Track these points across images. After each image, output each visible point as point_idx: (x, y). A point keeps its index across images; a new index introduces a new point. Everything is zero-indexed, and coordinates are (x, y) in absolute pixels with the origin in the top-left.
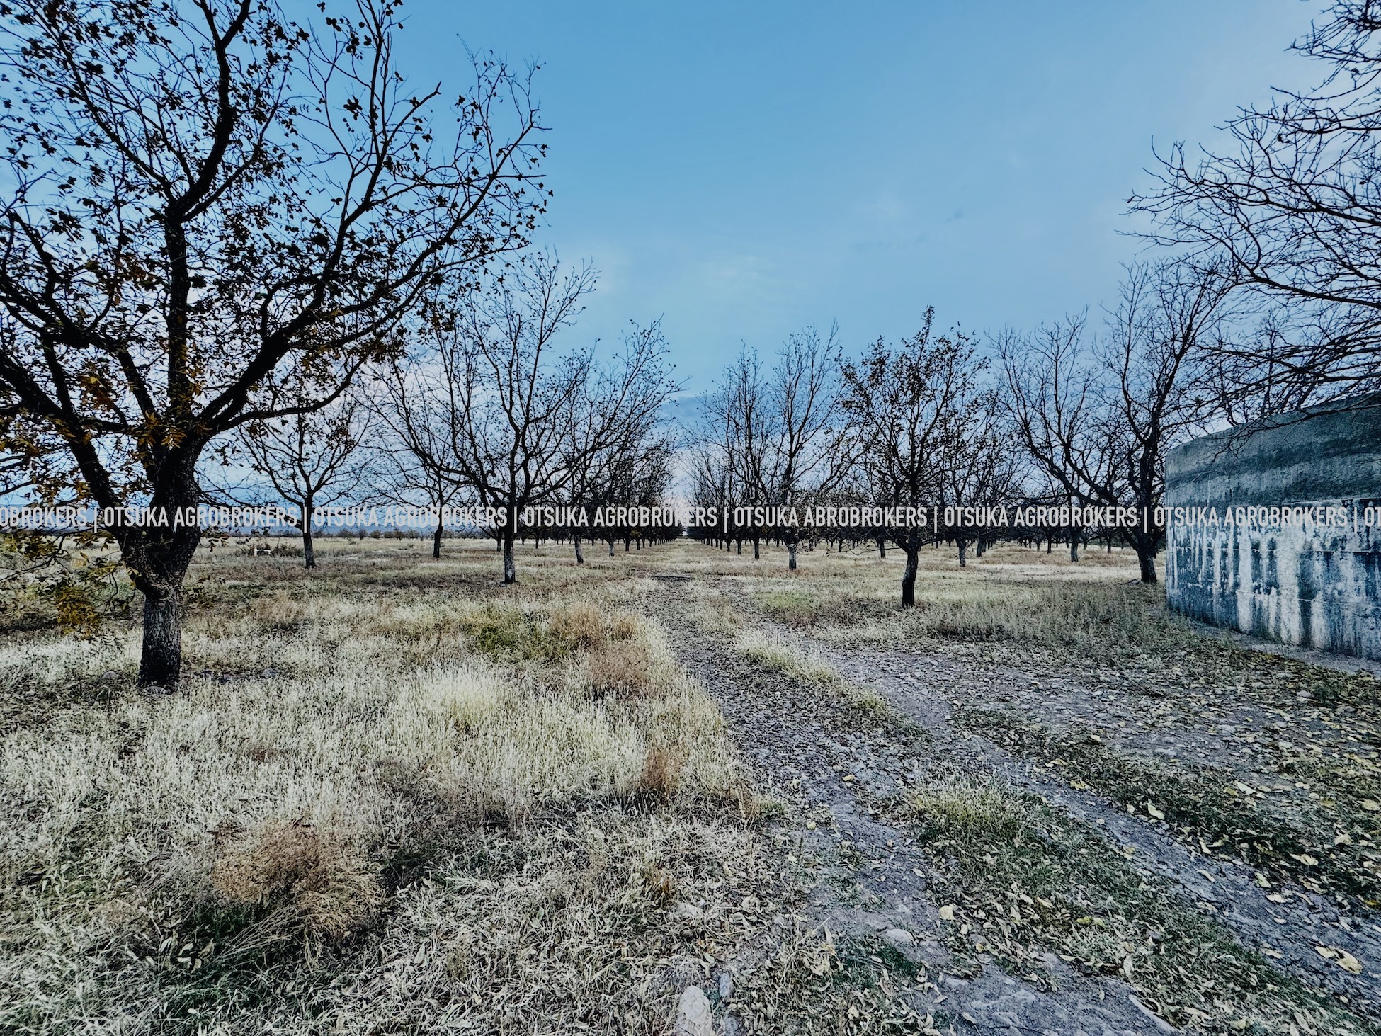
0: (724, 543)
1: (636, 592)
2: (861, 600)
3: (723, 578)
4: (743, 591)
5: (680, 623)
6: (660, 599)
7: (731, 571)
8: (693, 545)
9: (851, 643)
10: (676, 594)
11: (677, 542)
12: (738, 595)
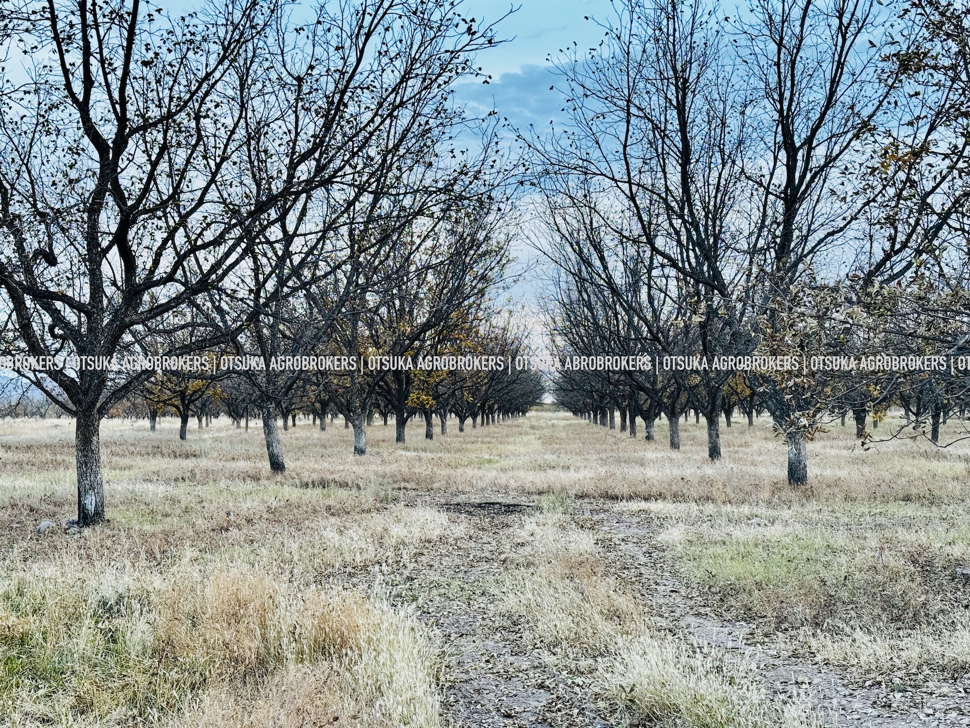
0: (639, 420)
1: (390, 542)
2: (959, 563)
3: (617, 507)
4: (659, 539)
5: (483, 619)
6: (446, 561)
7: (642, 489)
8: (564, 427)
9: (908, 675)
10: (490, 548)
11: (529, 418)
12: (644, 549)
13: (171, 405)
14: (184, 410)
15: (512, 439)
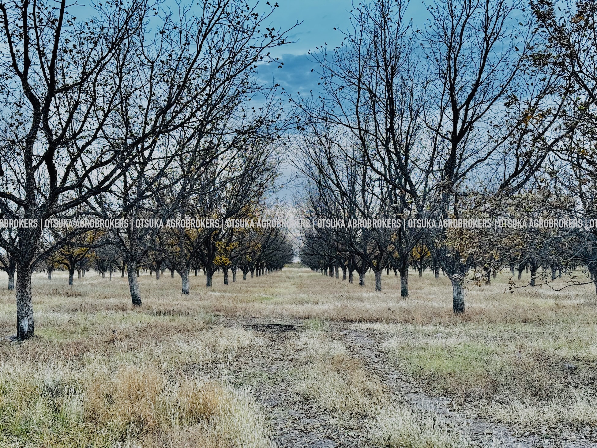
0: (355, 273)
1: (220, 349)
2: (565, 360)
3: (354, 326)
4: (383, 346)
5: (286, 396)
6: (256, 361)
7: (366, 315)
8: (308, 277)
9: (550, 428)
10: (281, 353)
11: (285, 272)
12: (375, 353)
13: (63, 263)
14: (72, 267)
15: (277, 285)
